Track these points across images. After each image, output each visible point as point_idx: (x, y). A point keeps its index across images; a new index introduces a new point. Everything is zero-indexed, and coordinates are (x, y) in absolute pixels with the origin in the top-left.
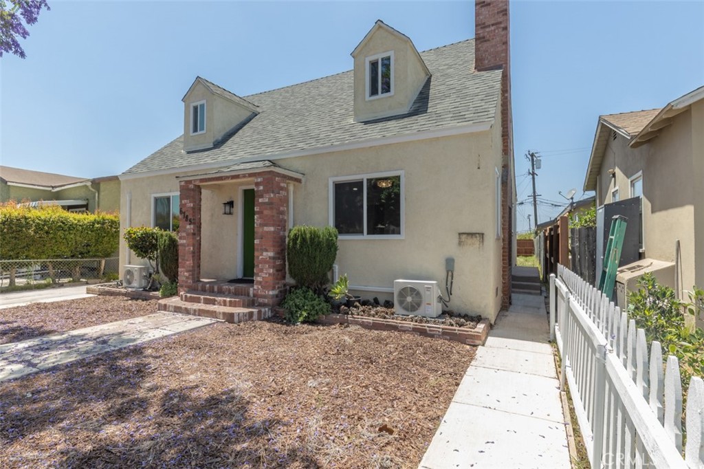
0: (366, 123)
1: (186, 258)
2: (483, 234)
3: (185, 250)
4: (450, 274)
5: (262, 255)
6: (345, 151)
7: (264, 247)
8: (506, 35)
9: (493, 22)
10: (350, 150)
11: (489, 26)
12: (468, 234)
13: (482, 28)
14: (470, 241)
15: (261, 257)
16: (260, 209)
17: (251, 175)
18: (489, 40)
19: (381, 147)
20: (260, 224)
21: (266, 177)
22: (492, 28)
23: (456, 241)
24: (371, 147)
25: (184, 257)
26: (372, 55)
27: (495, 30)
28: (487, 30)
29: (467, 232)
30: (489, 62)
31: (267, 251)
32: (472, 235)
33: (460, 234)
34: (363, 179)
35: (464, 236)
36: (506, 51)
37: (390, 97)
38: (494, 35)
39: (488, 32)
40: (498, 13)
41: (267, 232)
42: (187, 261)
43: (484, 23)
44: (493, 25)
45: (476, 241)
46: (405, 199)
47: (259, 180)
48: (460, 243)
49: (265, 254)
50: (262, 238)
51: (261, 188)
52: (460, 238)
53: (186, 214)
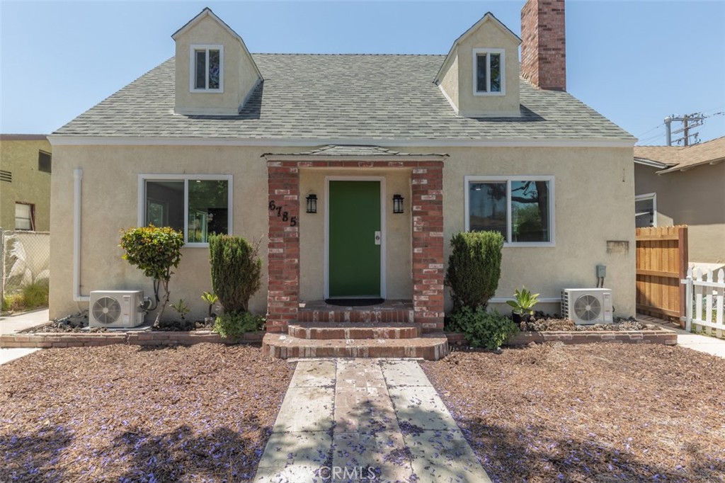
0: (480, 119)
1: (284, 275)
2: (628, 242)
3: (282, 262)
4: (601, 280)
5: (427, 267)
6: (486, 147)
7: (429, 257)
8: (564, 62)
9: (554, 47)
10: (491, 148)
11: (550, 50)
12: (616, 242)
13: (544, 49)
14: (617, 248)
15: (424, 270)
16: (422, 208)
17: (406, 164)
18: (550, 62)
19: (528, 149)
20: (423, 228)
21: (432, 168)
22: (553, 52)
23: (605, 248)
24: (516, 148)
25: (281, 273)
26: (479, 47)
27: (555, 55)
28: (549, 52)
29: (614, 239)
30: (551, 82)
31: (434, 262)
32: (618, 242)
33: (608, 242)
34: (506, 181)
35: (612, 244)
36: (564, 76)
37: (501, 97)
38: (555, 59)
39: (550, 55)
40: (558, 40)
41: (435, 238)
42: (287, 278)
43: (546, 46)
44: (554, 49)
45: (622, 248)
46: (556, 205)
47: (421, 171)
48: (608, 251)
49: (431, 266)
50: (426, 246)
51: (425, 182)
52: (608, 246)
53: (283, 210)
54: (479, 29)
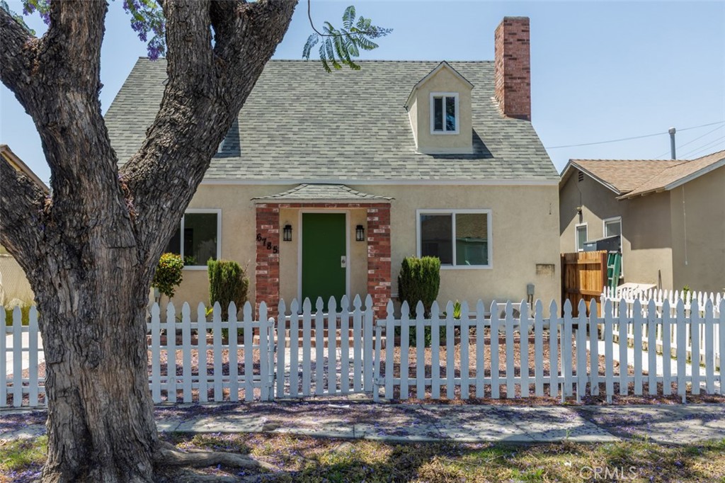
0: (436, 156)
1: (268, 291)
2: (554, 265)
3: (266, 281)
4: (530, 297)
5: (378, 285)
6: (434, 186)
7: (380, 277)
8: (529, 90)
9: (519, 76)
10: (439, 186)
11: (515, 78)
12: (543, 265)
13: (510, 78)
14: (545, 270)
15: (376, 287)
16: (374, 239)
17: (362, 205)
18: (515, 91)
20: (375, 255)
21: (382, 208)
22: (519, 81)
23: (534, 270)
24: (460, 186)
25: (266, 289)
26: (436, 92)
27: (520, 84)
28: (514, 81)
29: (542, 263)
30: (516, 110)
31: (383, 280)
32: (546, 265)
33: (537, 265)
34: (452, 214)
35: (540, 267)
36: (529, 104)
37: (455, 135)
38: (520, 88)
39: (515, 84)
40: (523, 69)
41: (384, 263)
42: (270, 293)
43: (511, 75)
44: (519, 78)
45: (549, 270)
46: (493, 234)
47: (373, 211)
48: (537, 272)
49: (381, 284)
50: (378, 268)
51: (376, 219)
52: (537, 268)
53: (268, 241)
54: (435, 75)
